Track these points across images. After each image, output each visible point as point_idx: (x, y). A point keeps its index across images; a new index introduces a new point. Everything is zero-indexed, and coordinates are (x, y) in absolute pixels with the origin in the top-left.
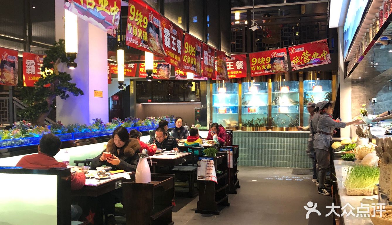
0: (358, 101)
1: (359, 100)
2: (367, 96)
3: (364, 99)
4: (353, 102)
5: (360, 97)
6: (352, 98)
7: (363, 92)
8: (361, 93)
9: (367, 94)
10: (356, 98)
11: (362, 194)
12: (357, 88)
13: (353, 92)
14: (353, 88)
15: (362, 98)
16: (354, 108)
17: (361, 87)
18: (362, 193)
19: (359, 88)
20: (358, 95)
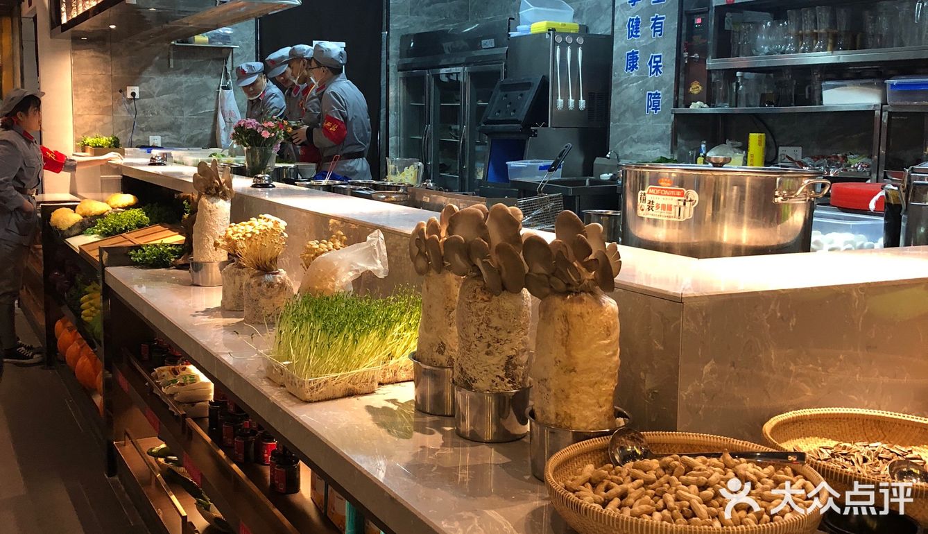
0: (91, 92)
1: (94, 90)
2: (114, 80)
3: (106, 88)
4: (77, 95)
5: (97, 81)
6: (75, 85)
7: (104, 70)
8: (98, 73)
9: (113, 77)
10: (86, 84)
11: (350, 389)
12: (86, 56)
13: (75, 66)
14: (76, 57)
15: (101, 86)
16: (80, 113)
17: (98, 54)
18: (350, 385)
19: (93, 56)
20: (89, 77)
